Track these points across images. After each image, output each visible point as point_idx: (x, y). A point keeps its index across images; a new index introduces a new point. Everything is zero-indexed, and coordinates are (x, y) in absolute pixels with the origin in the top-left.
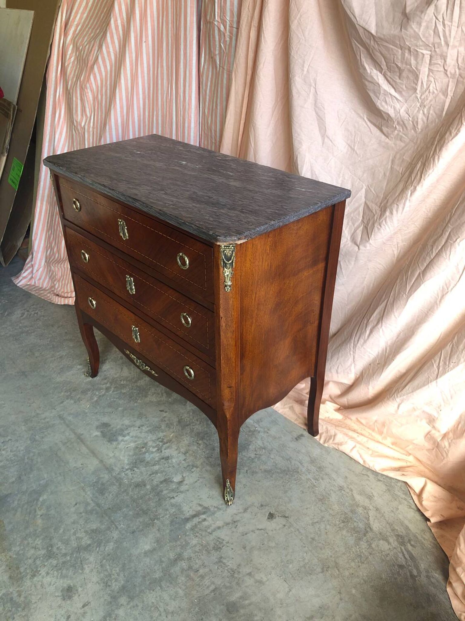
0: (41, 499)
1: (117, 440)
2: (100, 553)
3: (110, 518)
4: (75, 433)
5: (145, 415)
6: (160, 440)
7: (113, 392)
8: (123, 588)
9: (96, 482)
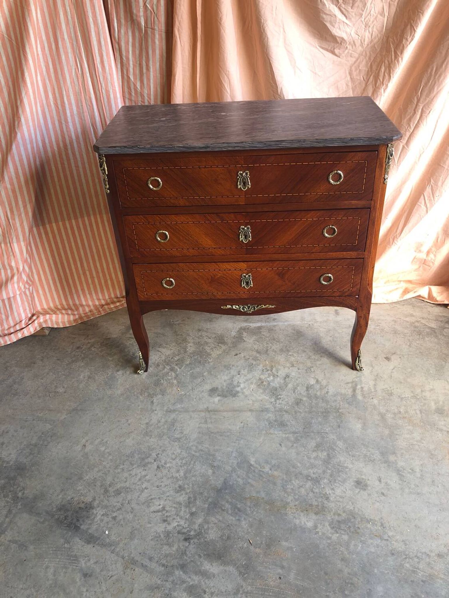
0: (252, 463)
1: (238, 392)
2: (340, 452)
3: (313, 432)
4: (202, 411)
5: (230, 365)
6: (265, 370)
7: (180, 368)
8: (382, 454)
9: (269, 424)
